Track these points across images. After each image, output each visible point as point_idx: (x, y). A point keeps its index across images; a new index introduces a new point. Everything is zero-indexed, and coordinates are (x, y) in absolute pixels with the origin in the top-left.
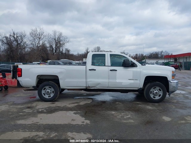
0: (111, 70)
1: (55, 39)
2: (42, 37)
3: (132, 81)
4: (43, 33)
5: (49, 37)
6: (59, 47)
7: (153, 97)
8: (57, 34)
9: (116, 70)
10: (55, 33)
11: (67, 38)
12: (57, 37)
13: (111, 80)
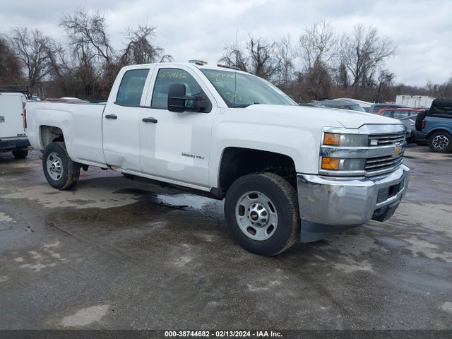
0: (145, 120)
1: (358, 49)
2: (327, 46)
3: (189, 162)
4: (331, 34)
5: (344, 45)
6: (365, 70)
7: (250, 229)
8: (366, 34)
9: (155, 121)
10: (359, 30)
11: (390, 43)
12: (363, 41)
13: (144, 153)
